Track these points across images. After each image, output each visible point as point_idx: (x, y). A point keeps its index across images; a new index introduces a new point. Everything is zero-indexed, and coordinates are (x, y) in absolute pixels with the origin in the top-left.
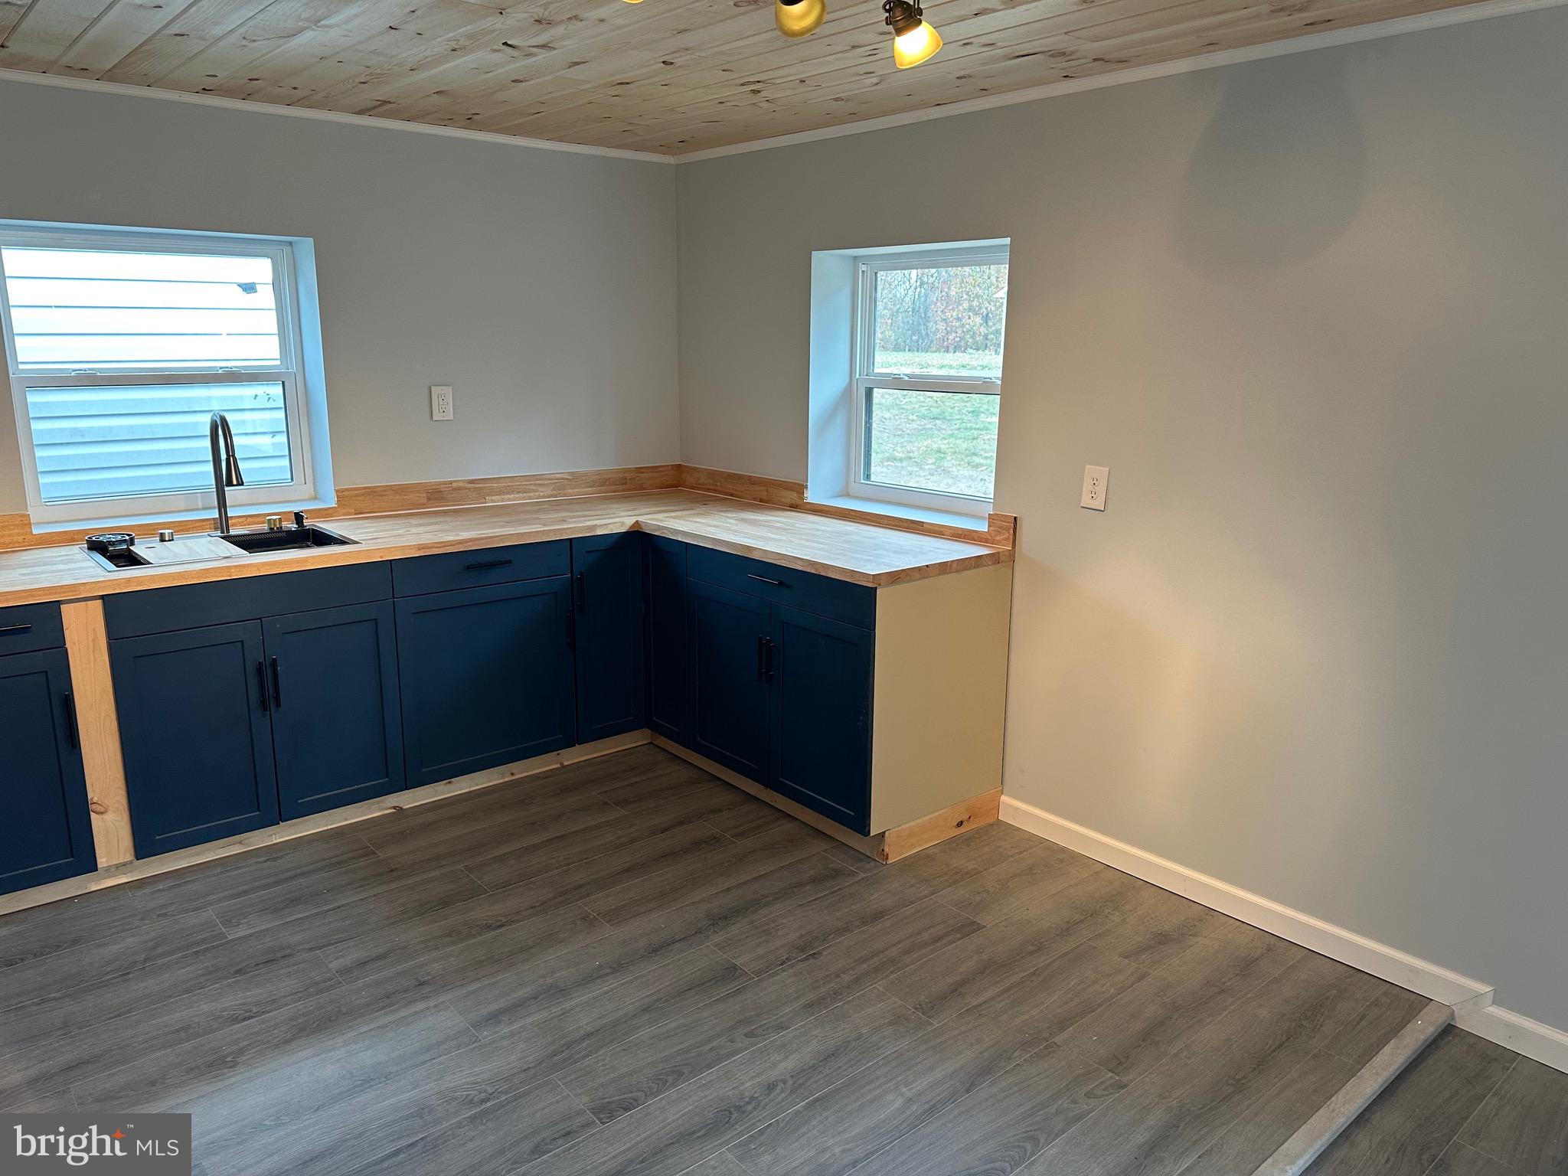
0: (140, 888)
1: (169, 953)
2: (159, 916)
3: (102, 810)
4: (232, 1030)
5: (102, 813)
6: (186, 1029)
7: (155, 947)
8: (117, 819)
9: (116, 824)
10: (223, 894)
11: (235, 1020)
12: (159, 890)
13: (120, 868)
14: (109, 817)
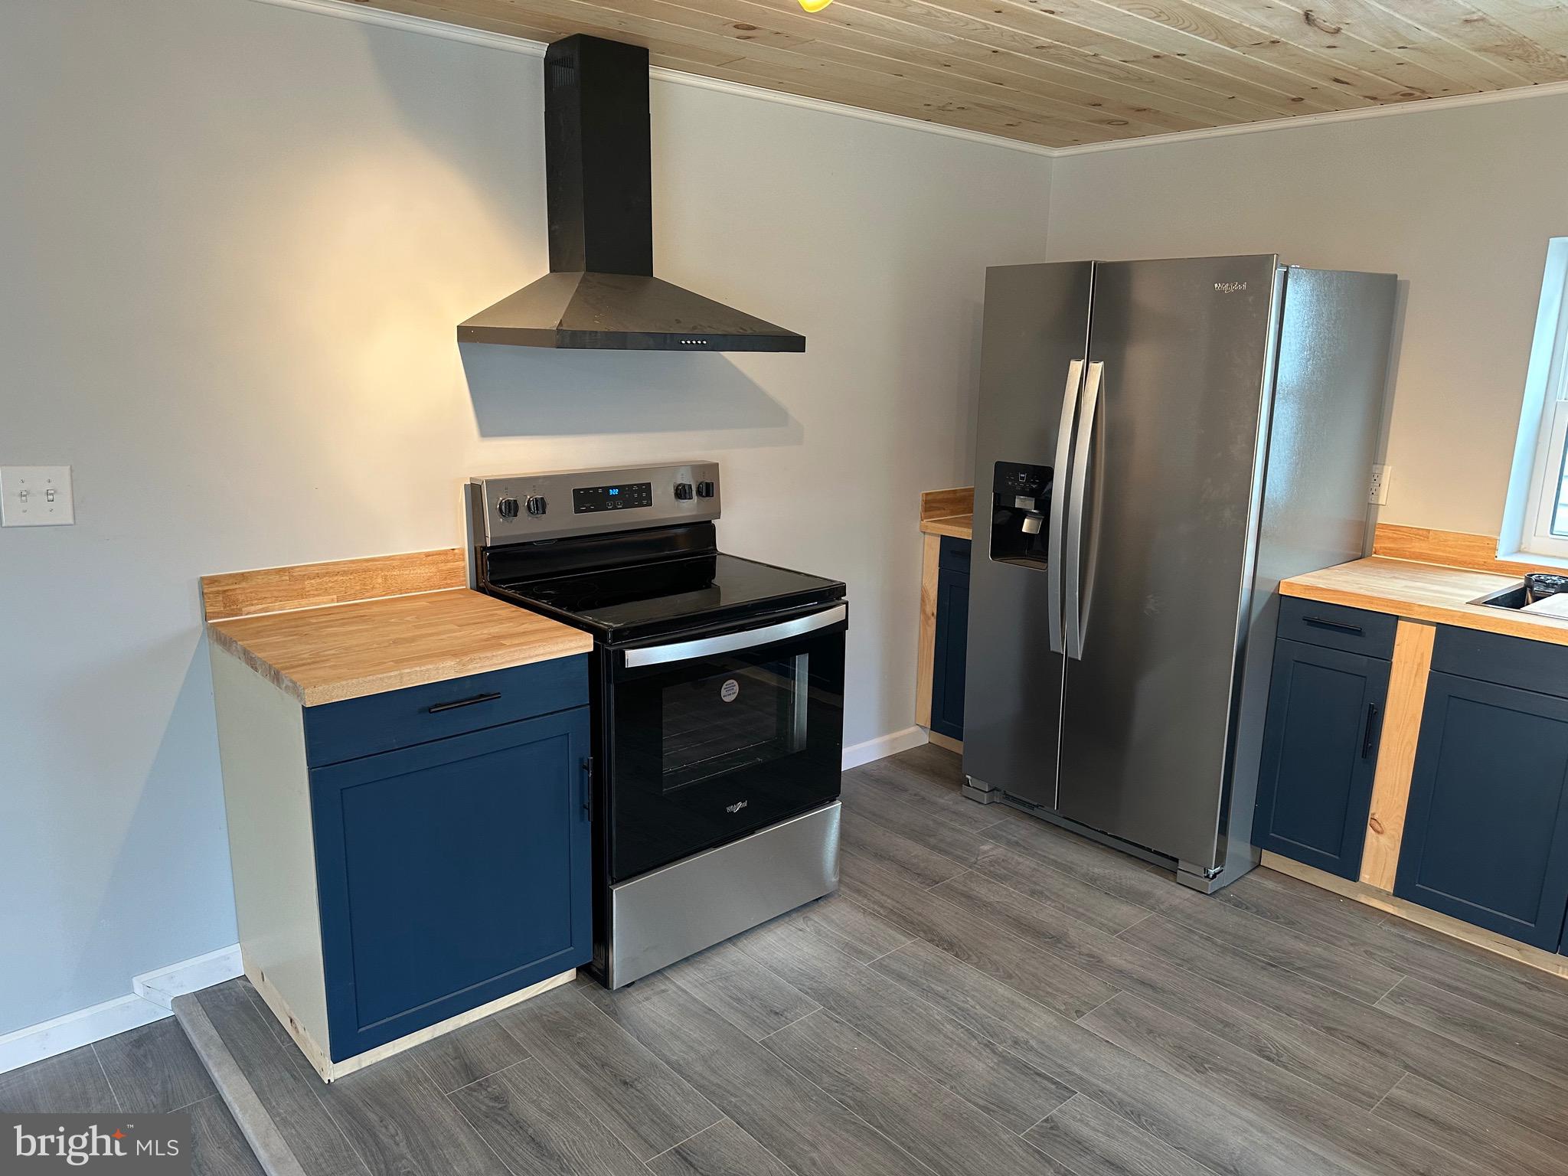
0: (1394, 924)
1: (1320, 977)
2: (1366, 952)
3: (1380, 829)
4: (1246, 1054)
5: (1378, 832)
6: (1227, 1025)
7: (1320, 966)
8: (1389, 845)
9: (1389, 850)
10: (1437, 976)
11: (1261, 1051)
12: (1403, 937)
13: (1378, 893)
14: (1383, 839)
